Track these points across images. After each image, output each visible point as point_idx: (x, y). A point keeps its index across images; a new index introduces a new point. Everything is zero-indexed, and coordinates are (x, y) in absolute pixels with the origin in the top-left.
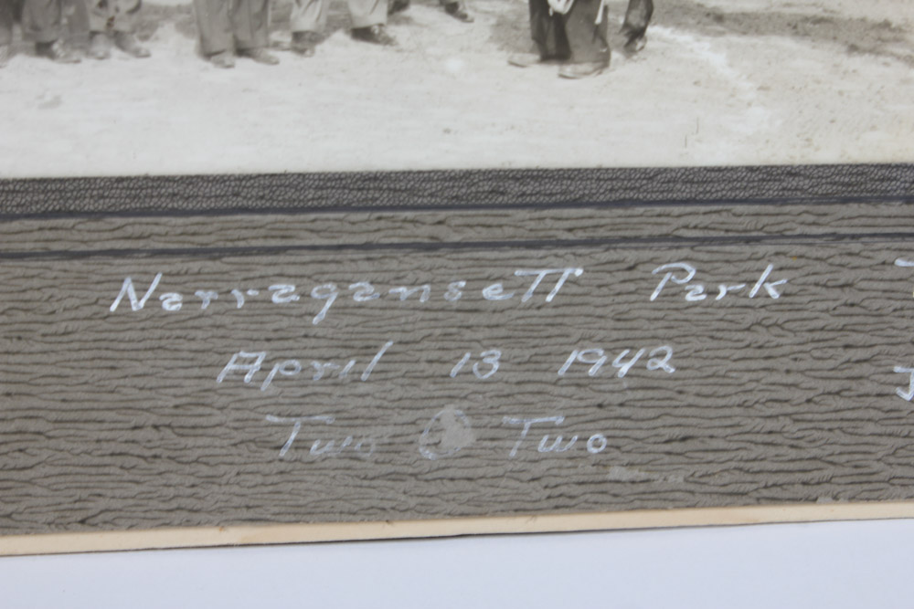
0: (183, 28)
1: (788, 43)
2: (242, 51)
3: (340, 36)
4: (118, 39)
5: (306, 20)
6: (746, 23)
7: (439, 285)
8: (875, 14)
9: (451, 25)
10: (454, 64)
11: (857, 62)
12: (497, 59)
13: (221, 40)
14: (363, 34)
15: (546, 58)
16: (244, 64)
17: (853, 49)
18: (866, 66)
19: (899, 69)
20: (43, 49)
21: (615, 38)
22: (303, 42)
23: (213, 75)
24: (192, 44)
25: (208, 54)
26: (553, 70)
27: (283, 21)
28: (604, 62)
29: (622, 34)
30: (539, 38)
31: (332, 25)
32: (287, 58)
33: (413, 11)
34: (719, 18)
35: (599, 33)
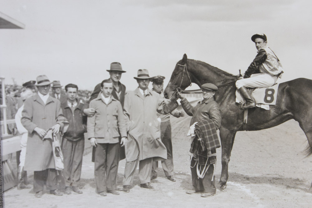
0: (92, 185)
1: (269, 186)
2: (109, 191)
3: (137, 186)
4: (74, 189)
5: (127, 182)
6: (256, 180)
8: (294, 177)
9: (169, 182)
10: (170, 194)
11: (289, 191)
12: (183, 192)
13: (103, 188)
14: (144, 186)
15: (197, 191)
16: (109, 195)
17: (288, 187)
18: (293, 192)
19: (302, 193)
20: (52, 192)
21: (217, 185)
22: (126, 188)
23: (101, 198)
24: (94, 190)
25: (99, 192)
26: (199, 195)
27: (120, 182)
28: (214, 192)
29: (219, 184)
30: (195, 186)
31: (135, 183)
32: (122, 193)
33: (158, 179)
34: (248, 179)
35: (212, 184)
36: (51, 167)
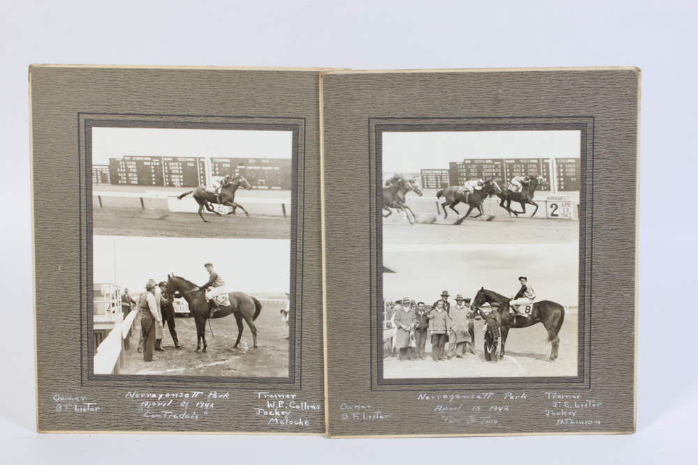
0: (431, 356)
1: (526, 358)
2: (440, 359)
3: (455, 357)
4: (421, 358)
5: (450, 355)
6: (520, 355)
7: (470, 396)
8: (541, 353)
9: (473, 355)
10: (473, 361)
11: (537, 361)
12: (480, 360)
13: (436, 358)
14: (458, 357)
15: (487, 360)
16: (440, 361)
17: (537, 359)
18: (539, 362)
19: (545, 362)
20: (409, 359)
21: (498, 357)
22: (449, 358)
23: (435, 363)
24: (432, 358)
25: (434, 360)
26: (488, 362)
27: (446, 355)
28: (497, 361)
30: (486, 357)
31: (454, 355)
32: (446, 360)
33: (466, 353)
34: (515, 354)
35: (496, 356)
36: (409, 346)
